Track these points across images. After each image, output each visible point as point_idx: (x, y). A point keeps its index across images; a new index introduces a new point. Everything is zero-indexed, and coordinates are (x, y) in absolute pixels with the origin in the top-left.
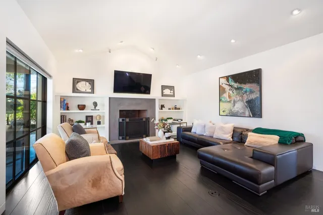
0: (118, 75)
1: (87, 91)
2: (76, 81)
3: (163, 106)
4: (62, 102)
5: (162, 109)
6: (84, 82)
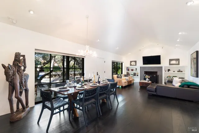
1: (134, 65)
2: (131, 62)
3: (169, 70)
4: (127, 68)
5: (168, 71)
6: (133, 62)
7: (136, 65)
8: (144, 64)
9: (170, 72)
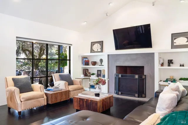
0: (117, 33)
1: (98, 51)
2: (93, 44)
3: (170, 62)
4: (83, 60)
5: (169, 65)
6: (96, 44)
7: (102, 51)
8: (117, 48)
9: (173, 67)
